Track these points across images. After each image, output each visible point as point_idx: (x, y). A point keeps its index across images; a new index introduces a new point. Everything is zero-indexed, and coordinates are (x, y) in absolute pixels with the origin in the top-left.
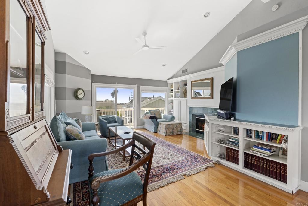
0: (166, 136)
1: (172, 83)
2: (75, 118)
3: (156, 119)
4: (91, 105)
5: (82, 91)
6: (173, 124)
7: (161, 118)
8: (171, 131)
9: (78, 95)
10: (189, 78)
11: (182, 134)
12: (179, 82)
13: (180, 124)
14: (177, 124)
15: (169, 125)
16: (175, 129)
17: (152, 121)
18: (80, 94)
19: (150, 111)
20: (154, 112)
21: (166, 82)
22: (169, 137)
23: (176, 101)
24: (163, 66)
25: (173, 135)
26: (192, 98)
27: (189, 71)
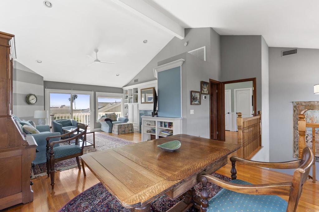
0: (118, 134)
1: (127, 90)
2: (29, 121)
3: (110, 121)
4: (45, 110)
5: (34, 96)
7: (117, 121)
8: (123, 130)
9: (30, 100)
10: (140, 86)
11: (133, 133)
12: (132, 90)
13: (132, 125)
14: (129, 124)
15: (121, 125)
16: (127, 129)
17: (107, 122)
18: (32, 100)
19: (106, 114)
20: (110, 115)
21: (122, 89)
22: (121, 135)
23: (130, 105)
24: (117, 75)
25: (125, 134)
26: (142, 103)
27: (139, 81)
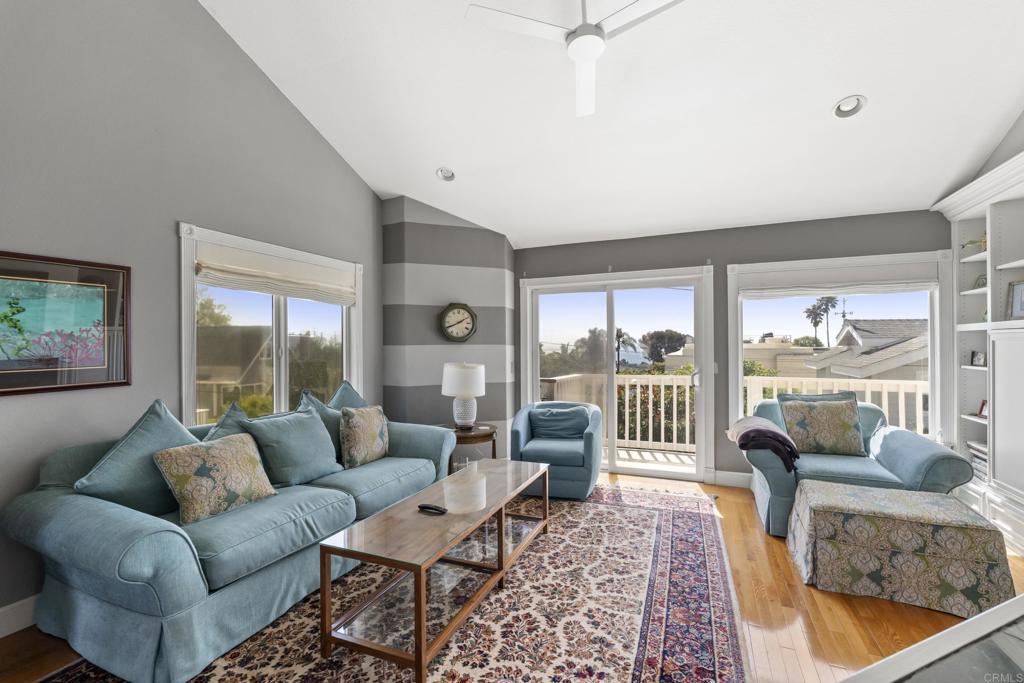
5: (463, 311)
6: (889, 519)
9: (447, 325)
16: (908, 563)
18: (457, 323)
19: (781, 398)
24: (840, 112)
